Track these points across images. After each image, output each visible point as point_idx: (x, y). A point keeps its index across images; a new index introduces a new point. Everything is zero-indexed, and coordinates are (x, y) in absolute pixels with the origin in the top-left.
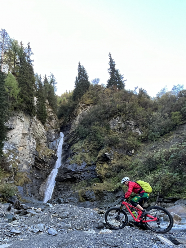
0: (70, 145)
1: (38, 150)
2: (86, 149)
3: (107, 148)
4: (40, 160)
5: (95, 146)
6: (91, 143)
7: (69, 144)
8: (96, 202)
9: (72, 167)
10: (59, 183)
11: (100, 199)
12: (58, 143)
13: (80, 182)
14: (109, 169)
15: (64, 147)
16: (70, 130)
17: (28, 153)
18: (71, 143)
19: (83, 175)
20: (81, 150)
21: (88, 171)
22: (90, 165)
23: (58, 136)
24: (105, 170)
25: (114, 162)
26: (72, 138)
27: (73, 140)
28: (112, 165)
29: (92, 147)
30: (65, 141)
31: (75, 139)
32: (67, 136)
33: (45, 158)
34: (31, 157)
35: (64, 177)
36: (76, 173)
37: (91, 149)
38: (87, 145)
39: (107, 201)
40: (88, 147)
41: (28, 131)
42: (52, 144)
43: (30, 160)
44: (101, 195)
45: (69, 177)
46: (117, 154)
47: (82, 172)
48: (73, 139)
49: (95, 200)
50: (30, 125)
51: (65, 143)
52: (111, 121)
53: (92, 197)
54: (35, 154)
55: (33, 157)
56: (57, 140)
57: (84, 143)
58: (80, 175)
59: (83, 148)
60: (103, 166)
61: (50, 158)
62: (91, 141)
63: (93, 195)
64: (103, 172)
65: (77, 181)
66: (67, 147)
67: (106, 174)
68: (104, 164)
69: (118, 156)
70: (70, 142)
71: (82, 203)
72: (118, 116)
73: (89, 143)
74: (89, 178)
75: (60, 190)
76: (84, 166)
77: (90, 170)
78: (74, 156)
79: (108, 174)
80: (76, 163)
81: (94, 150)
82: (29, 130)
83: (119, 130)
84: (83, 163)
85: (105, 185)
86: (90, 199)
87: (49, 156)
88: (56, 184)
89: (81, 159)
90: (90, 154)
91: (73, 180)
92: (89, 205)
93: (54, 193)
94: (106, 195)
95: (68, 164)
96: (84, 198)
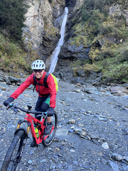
0: (73, 25)
1: (45, 30)
2: (85, 32)
3: (101, 36)
4: (47, 39)
5: (93, 30)
6: (90, 27)
7: (72, 23)
8: (84, 78)
9: (72, 48)
10: (61, 60)
11: (87, 76)
12: (62, 20)
13: (76, 60)
14: (99, 54)
15: (67, 24)
16: (74, 6)
17: (38, 33)
18: (74, 22)
19: (79, 55)
20: (81, 32)
21: (84, 53)
22: (86, 48)
23: (62, 12)
24: (96, 54)
25: (104, 48)
26: (75, 16)
27: (76, 20)
28: (101, 51)
29: (90, 31)
30: (69, 19)
31: (77, 19)
32: (71, 13)
33: (51, 37)
34: (40, 36)
35: (65, 55)
36: (74, 53)
37: (89, 33)
38: (86, 28)
39: (92, 78)
40: (87, 30)
41: (37, 13)
42: (57, 21)
43: (39, 40)
44: (88, 73)
45: (69, 56)
46: (108, 42)
47: (79, 53)
48: (76, 18)
49: (84, 77)
50: (40, 6)
51: (69, 21)
52: (111, 8)
53: (82, 74)
54: (43, 33)
55: (41, 36)
56: (62, 17)
57: (85, 26)
58: (77, 55)
59: (82, 30)
60: (95, 51)
61: (54, 37)
62: (91, 25)
63: (83, 73)
64: (94, 56)
65: (74, 60)
66: (70, 25)
67: (96, 58)
68: (96, 49)
69: (108, 44)
70: (73, 20)
71: (75, 78)
72: (118, 3)
73: (89, 26)
74: (84, 58)
75: (61, 65)
76: (81, 48)
77: (86, 52)
78: (75, 37)
79: (97, 58)
80: (76, 44)
81: (92, 34)
82: (38, 11)
83: (116, 18)
84: (81, 45)
85: (93, 67)
86: (81, 76)
87: (54, 35)
88: (58, 60)
89: (80, 42)
90: (87, 38)
91: (72, 59)
92: (79, 79)
93: (56, 67)
94: (92, 74)
95: (69, 45)
96: (77, 74)
